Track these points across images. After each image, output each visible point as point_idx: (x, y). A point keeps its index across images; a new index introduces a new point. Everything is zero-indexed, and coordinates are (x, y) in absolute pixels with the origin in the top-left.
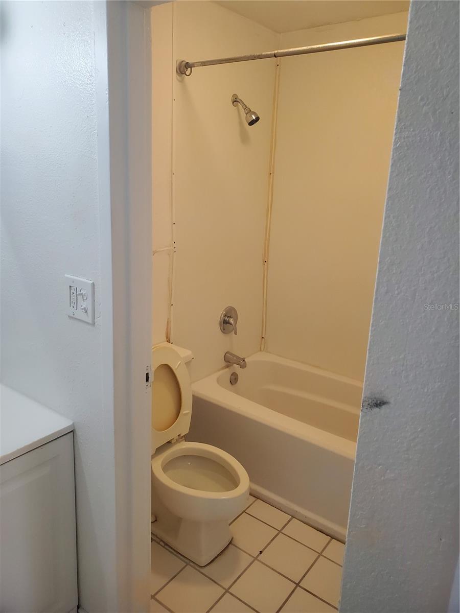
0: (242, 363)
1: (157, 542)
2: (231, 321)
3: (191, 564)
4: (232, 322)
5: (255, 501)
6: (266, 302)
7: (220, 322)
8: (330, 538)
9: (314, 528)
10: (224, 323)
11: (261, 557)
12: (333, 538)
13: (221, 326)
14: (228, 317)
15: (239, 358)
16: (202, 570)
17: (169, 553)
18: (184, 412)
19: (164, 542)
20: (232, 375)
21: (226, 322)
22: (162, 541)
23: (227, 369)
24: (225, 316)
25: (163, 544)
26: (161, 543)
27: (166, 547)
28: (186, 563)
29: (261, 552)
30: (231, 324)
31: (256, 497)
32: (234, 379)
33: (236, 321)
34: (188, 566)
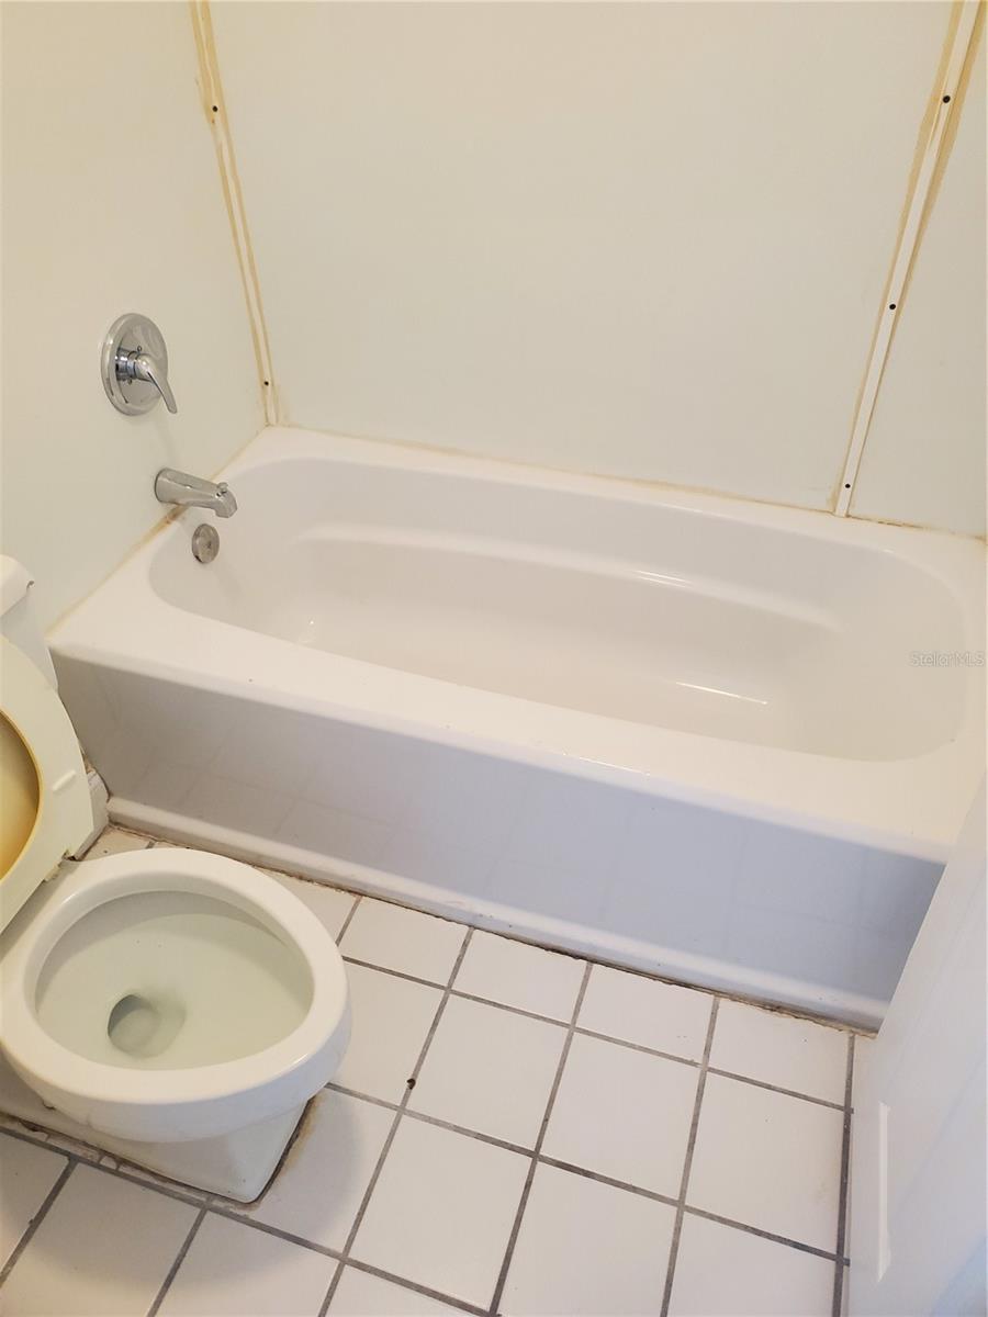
0: (223, 501)
1: (92, 1164)
2: (145, 366)
3: (217, 1203)
4: (149, 370)
5: (357, 902)
6: (251, 260)
7: (107, 382)
8: (585, 962)
9: (538, 946)
10: (118, 379)
11: (417, 1101)
12: (593, 961)
13: (110, 392)
14: (130, 354)
15: (207, 484)
16: (254, 1215)
17: (139, 1188)
18: (56, 787)
19: (112, 1156)
20: (196, 535)
21: (124, 374)
22: (104, 1153)
23: (175, 525)
24: (119, 351)
25: (112, 1165)
26: (105, 1162)
27: (123, 1169)
28: (197, 1204)
29: (412, 1082)
30: (148, 379)
31: (356, 893)
32: (206, 545)
33: (162, 365)
34: (209, 1215)
